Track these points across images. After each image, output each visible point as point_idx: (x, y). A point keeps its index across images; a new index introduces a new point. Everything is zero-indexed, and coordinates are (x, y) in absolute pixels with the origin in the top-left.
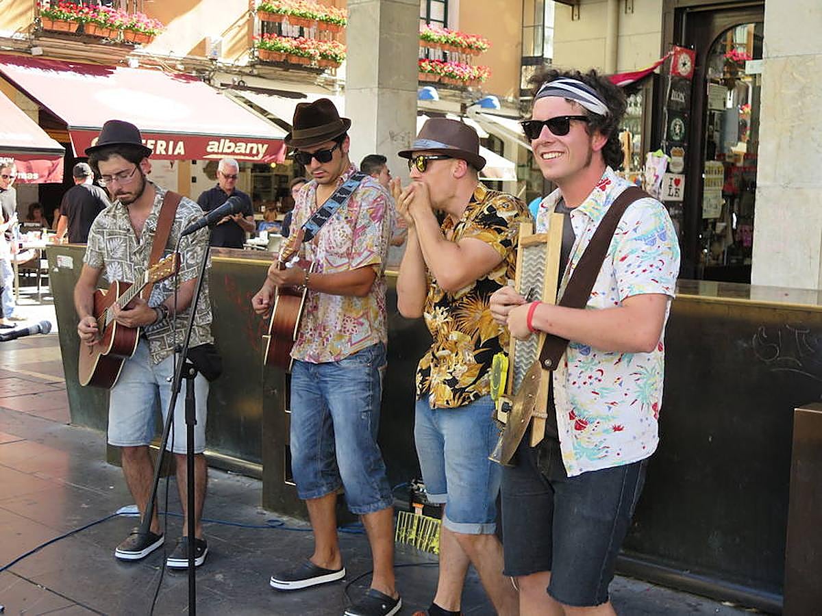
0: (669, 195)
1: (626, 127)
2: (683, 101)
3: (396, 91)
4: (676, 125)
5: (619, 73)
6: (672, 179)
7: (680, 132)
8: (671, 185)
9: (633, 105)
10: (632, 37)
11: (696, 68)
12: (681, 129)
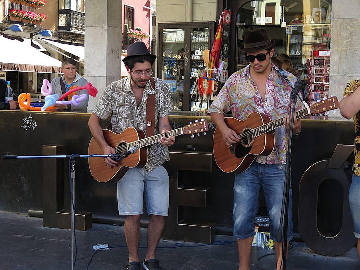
0: (223, 80)
1: (199, 47)
2: (227, 35)
3: (113, 28)
4: (225, 47)
5: (193, 21)
6: (224, 72)
7: (227, 50)
8: (224, 76)
9: (202, 37)
10: (200, 4)
11: (232, 20)
12: (226, 49)
